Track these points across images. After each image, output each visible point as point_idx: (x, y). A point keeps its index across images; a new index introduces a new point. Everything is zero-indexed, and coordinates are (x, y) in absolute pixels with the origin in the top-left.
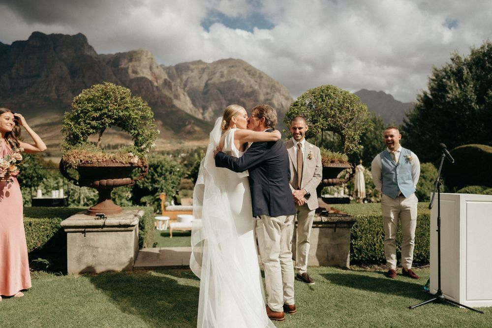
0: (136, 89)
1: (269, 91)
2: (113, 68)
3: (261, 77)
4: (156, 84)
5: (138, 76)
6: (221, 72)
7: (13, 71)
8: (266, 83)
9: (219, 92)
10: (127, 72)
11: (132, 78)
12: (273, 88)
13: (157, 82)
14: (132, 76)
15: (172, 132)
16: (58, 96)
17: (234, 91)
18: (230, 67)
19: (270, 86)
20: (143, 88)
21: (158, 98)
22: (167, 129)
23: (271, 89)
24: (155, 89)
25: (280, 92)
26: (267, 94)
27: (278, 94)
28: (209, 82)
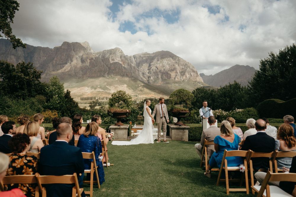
0: (114, 69)
1: (184, 67)
2: (102, 58)
3: (179, 60)
4: (123, 65)
5: (114, 62)
6: (157, 58)
7: (54, 62)
8: (182, 63)
9: (156, 69)
10: (109, 60)
11: (111, 63)
12: (186, 66)
13: (124, 65)
14: (111, 62)
15: (132, 90)
16: (75, 73)
17: (165, 68)
18: (162, 55)
19: (184, 64)
20: (117, 68)
21: (124, 73)
22: (129, 89)
23: (185, 66)
24: (123, 68)
25: (190, 68)
26: (183, 69)
27: (189, 69)
28: (151, 63)
